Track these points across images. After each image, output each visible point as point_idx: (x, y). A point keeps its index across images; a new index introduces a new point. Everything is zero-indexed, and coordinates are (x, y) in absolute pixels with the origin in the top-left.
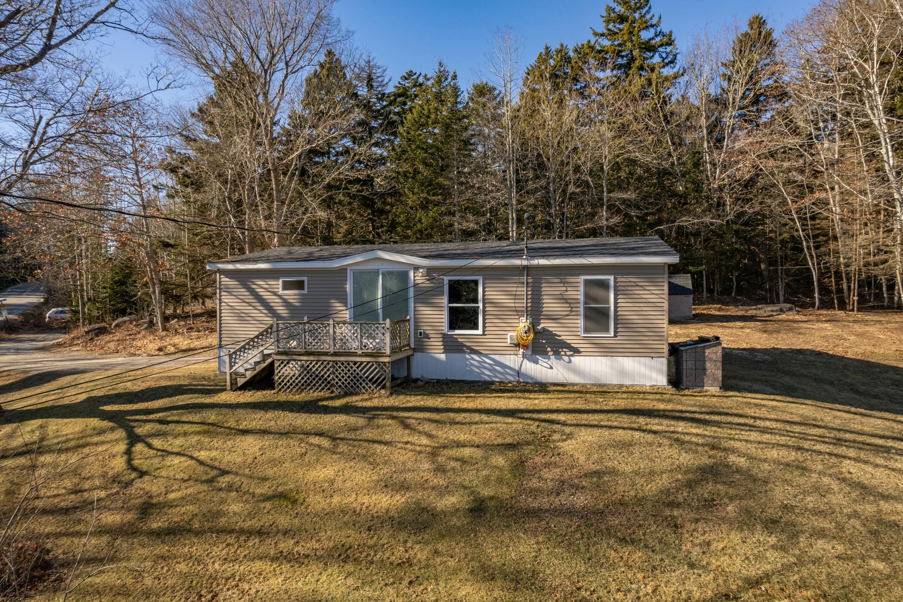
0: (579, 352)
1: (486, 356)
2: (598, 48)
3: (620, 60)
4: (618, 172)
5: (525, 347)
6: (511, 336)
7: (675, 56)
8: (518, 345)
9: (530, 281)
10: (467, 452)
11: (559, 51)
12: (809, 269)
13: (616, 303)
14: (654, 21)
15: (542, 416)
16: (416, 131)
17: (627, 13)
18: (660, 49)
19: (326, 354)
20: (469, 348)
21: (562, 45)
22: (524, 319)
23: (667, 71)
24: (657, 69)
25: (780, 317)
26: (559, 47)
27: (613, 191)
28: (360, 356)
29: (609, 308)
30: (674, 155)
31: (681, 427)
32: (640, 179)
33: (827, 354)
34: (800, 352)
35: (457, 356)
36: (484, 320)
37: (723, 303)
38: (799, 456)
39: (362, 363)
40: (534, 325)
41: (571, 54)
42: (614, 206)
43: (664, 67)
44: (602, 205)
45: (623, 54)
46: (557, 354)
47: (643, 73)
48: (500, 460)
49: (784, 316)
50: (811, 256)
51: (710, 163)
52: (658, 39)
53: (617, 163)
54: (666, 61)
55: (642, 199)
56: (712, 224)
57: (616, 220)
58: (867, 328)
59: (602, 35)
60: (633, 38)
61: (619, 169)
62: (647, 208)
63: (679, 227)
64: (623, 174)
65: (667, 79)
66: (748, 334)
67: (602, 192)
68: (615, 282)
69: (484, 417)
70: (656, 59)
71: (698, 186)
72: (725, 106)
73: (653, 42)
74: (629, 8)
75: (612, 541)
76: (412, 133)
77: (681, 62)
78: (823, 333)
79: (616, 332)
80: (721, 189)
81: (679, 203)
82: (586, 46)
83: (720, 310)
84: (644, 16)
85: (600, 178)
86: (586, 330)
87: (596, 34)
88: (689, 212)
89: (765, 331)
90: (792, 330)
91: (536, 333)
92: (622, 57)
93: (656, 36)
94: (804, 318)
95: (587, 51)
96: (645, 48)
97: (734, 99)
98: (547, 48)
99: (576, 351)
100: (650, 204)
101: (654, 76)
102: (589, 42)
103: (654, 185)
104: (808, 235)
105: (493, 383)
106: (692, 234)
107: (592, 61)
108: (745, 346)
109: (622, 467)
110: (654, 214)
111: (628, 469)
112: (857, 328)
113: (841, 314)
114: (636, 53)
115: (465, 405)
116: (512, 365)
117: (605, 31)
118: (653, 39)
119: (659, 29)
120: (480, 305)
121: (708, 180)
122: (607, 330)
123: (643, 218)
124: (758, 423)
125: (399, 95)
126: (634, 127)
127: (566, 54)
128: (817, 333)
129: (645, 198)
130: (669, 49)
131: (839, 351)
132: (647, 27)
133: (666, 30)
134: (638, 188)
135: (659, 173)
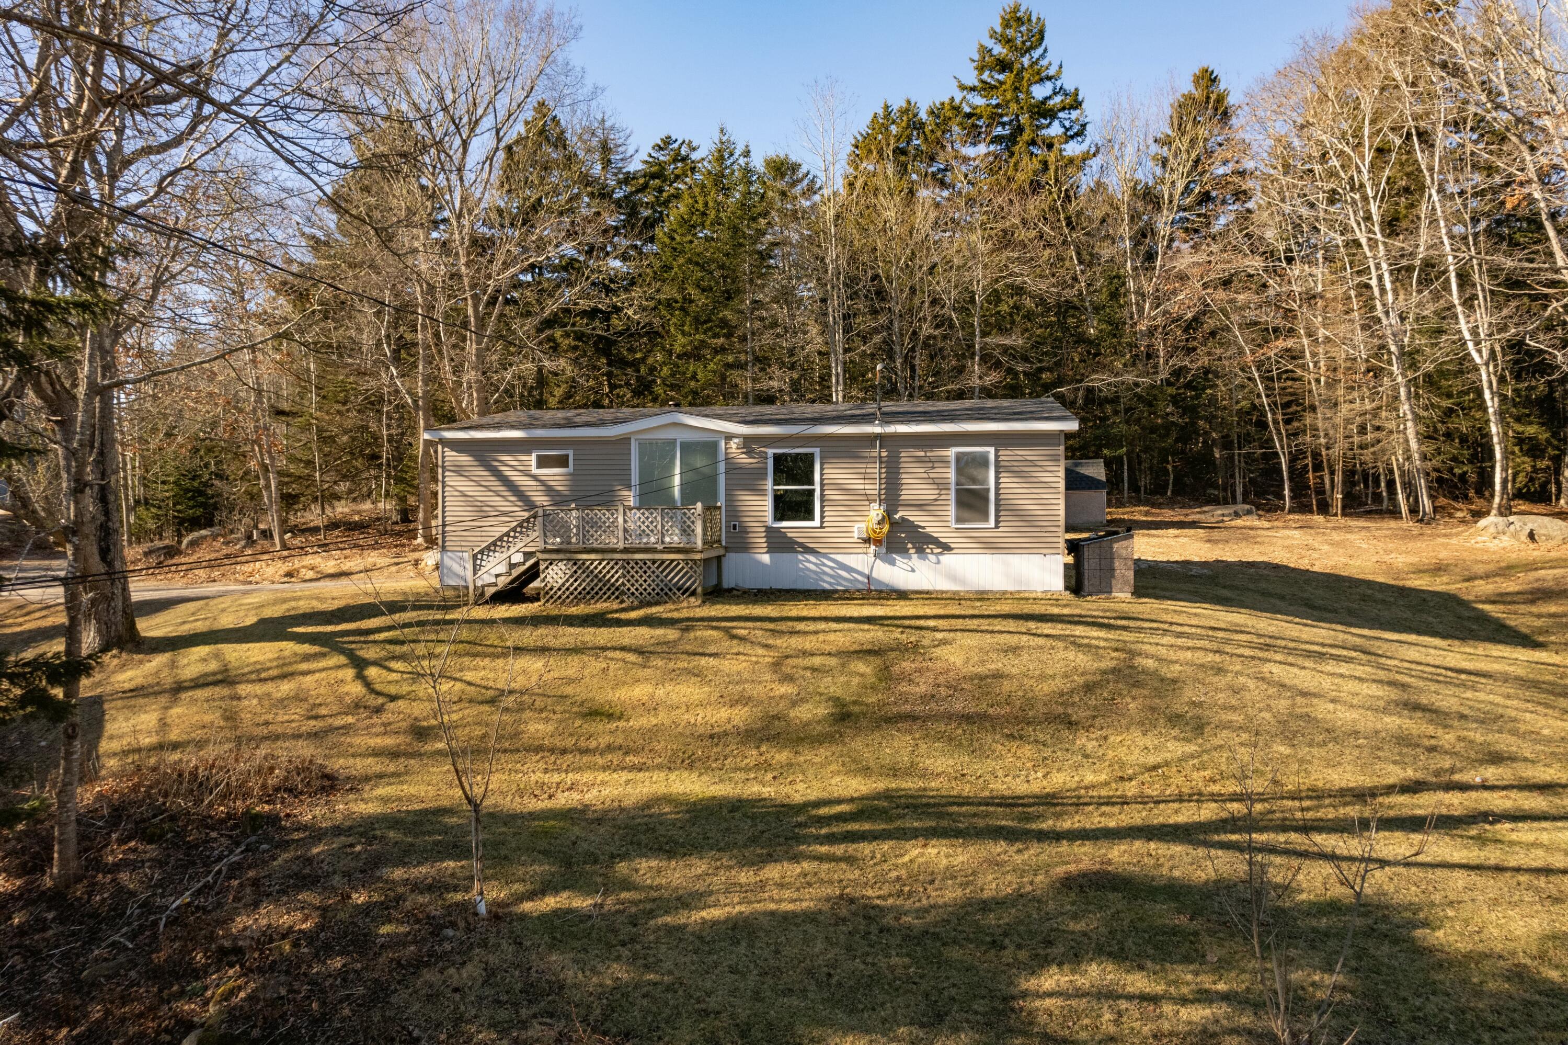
0: (950, 549)
1: (825, 555)
2: (967, 109)
3: (999, 129)
4: (996, 305)
5: (878, 542)
6: (859, 529)
7: (1084, 126)
8: (867, 541)
9: (884, 454)
10: (817, 661)
11: (904, 112)
12: (1277, 454)
13: (997, 483)
14: (1051, 72)
15: (907, 622)
16: (683, 235)
17: (1012, 57)
18: (1061, 115)
19: (614, 551)
20: (801, 545)
21: (909, 102)
22: (876, 506)
23: (1073, 149)
24: (1057, 146)
25: (1233, 523)
26: (904, 105)
27: (989, 334)
28: (661, 552)
29: (988, 490)
30: (1081, 278)
31: (1079, 630)
32: (1029, 316)
33: (1287, 567)
34: (1253, 564)
35: (786, 557)
36: (822, 507)
37: (1153, 505)
38: (1218, 658)
39: (663, 562)
40: (889, 513)
41: (923, 116)
42: (991, 356)
43: (1066, 142)
44: (973, 355)
45: (1005, 119)
46: (920, 551)
47: (1035, 150)
48: (861, 667)
49: (1239, 522)
50: (1279, 433)
51: (1137, 293)
52: (1058, 99)
53: (995, 290)
54: (1070, 133)
55: (1033, 347)
56: (1136, 385)
57: (992, 378)
58: (1349, 536)
59: (973, 89)
60: (1021, 96)
61: (998, 300)
62: (1040, 361)
63: (1090, 390)
64: (1004, 308)
65: (1071, 161)
66: (1183, 545)
67: (973, 334)
68: (997, 456)
69: (834, 626)
70: (1055, 130)
71: (1116, 328)
72: (1158, 207)
73: (1051, 102)
74: (1013, 48)
75: (998, 737)
76: (678, 238)
77: (1093, 135)
78: (1288, 542)
79: (997, 522)
80: (1151, 332)
81: (1089, 353)
82: (947, 107)
83: (1147, 514)
84: (1036, 63)
85: (969, 315)
86: (959, 520)
87: (962, 87)
88: (1104, 367)
89: (1209, 541)
90: (1246, 539)
91: (893, 524)
92: (1003, 125)
93: (1055, 93)
94: (1267, 524)
95: (949, 114)
96: (1038, 113)
97: (1171, 195)
98: (887, 107)
99: (946, 548)
100: (1044, 353)
101: (1052, 158)
102: (952, 99)
103: (1051, 325)
104: (1275, 404)
105: (836, 591)
106: (1107, 400)
107: (956, 129)
108: (1177, 558)
109: (1008, 669)
110: (1050, 370)
111: (1015, 671)
112: (1336, 536)
113: (1319, 519)
114: (1024, 119)
115: (805, 613)
116: (860, 569)
117: (977, 83)
118: (1050, 98)
119: (1059, 84)
120: (817, 487)
121: (1132, 318)
122: (986, 518)
123: (1033, 376)
124: (1174, 628)
125: (653, 176)
126: (1023, 234)
127: (915, 115)
128: (1280, 542)
129: (1036, 345)
130: (1074, 114)
131: (1304, 564)
132: (1041, 80)
133: (1070, 87)
134: (1026, 330)
135: (1058, 305)
